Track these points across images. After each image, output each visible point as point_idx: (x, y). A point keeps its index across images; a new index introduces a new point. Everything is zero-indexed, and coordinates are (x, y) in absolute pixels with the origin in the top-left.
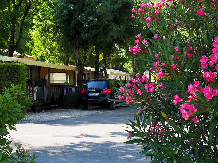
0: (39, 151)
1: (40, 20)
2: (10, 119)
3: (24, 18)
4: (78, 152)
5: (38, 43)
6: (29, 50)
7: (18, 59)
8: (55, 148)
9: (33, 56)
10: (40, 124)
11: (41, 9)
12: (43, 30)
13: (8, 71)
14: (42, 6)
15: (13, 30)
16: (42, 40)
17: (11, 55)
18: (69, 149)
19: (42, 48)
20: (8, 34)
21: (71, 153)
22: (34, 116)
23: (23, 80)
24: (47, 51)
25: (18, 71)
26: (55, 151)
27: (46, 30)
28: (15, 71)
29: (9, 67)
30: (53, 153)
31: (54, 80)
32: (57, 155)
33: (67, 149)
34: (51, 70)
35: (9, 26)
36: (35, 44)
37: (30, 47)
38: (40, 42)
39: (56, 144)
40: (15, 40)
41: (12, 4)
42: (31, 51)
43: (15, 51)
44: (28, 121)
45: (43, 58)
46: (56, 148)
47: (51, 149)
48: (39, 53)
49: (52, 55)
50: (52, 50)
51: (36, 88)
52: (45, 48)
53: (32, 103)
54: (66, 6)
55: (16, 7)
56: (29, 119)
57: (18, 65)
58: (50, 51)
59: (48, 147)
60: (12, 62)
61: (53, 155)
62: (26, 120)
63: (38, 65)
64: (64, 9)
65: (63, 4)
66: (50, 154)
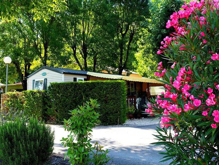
0: (125, 148)
1: (142, 44)
2: (88, 123)
3: (129, 43)
4: (154, 151)
5: (141, 62)
6: (134, 69)
7: (122, 77)
8: (137, 147)
9: (138, 73)
10: (136, 128)
11: (143, 35)
12: (145, 51)
13: (112, 87)
14: (143, 33)
15: (122, 54)
16: (144, 60)
17: (120, 73)
18: (148, 149)
19: (145, 66)
20: (118, 57)
21: (148, 152)
22: (135, 122)
23: (123, 94)
24: (149, 68)
25: (119, 87)
26: (137, 149)
27: (147, 52)
28: (117, 86)
29: (112, 83)
30: (135, 151)
31: (156, 92)
32: (137, 152)
33: (147, 148)
34: (150, 84)
35: (119, 51)
36: (139, 64)
37: (135, 67)
38: (143, 62)
39: (140, 144)
40: (123, 61)
41: (120, 34)
42: (136, 69)
43: (124, 70)
44: (128, 126)
45: (145, 74)
46: (139, 147)
47: (135, 147)
48: (142, 71)
49: (153, 72)
50: (152, 68)
51: (138, 100)
52: (147, 66)
53: (134, 112)
54: (160, 31)
55: (123, 35)
56: (130, 124)
57: (119, 82)
58: (151, 68)
59: (133, 146)
60: (118, 79)
61: (134, 152)
62: (127, 125)
63: (138, 81)
64: (158, 34)
65: (157, 30)
66: (132, 152)
